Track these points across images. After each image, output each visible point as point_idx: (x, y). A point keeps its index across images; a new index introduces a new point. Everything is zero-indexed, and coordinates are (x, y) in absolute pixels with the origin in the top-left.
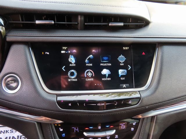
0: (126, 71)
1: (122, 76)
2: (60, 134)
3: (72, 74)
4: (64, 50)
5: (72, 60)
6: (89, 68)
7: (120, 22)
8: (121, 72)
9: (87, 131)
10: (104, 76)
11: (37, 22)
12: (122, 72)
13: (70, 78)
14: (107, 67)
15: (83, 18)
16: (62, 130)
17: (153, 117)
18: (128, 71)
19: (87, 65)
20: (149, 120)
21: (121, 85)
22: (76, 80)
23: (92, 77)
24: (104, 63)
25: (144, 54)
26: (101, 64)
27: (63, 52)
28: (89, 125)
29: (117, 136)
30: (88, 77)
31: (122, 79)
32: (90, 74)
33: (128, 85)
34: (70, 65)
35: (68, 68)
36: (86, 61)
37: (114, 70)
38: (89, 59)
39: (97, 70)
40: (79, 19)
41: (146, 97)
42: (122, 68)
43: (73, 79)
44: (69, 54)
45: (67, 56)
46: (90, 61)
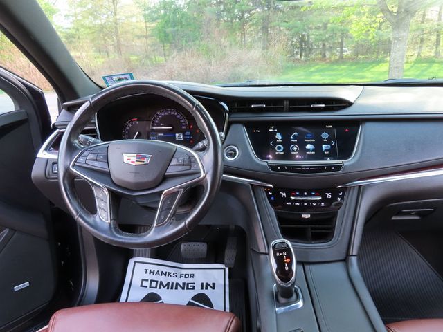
0: (329, 146)
1: (326, 151)
2: (269, 197)
3: (279, 148)
5: (279, 136)
6: (294, 143)
7: (323, 103)
8: (324, 147)
9: (293, 196)
10: (309, 150)
11: (253, 106)
12: (326, 147)
13: (277, 152)
14: (311, 143)
15: (288, 103)
16: (271, 194)
17: (360, 187)
18: (331, 146)
19: (292, 141)
20: (356, 189)
21: (325, 158)
22: (283, 153)
23: (297, 151)
24: (308, 139)
25: (347, 130)
26: (306, 140)
27: (270, 130)
28: (295, 190)
29: (323, 205)
30: (293, 151)
31: (326, 153)
32: (295, 149)
33: (332, 158)
34: (277, 141)
35: (276, 143)
36: (292, 137)
37: (318, 144)
39: (302, 145)
40: (285, 103)
41: (350, 165)
42: (325, 143)
43: (280, 152)
44: (276, 132)
45: (274, 133)
46: (295, 137)
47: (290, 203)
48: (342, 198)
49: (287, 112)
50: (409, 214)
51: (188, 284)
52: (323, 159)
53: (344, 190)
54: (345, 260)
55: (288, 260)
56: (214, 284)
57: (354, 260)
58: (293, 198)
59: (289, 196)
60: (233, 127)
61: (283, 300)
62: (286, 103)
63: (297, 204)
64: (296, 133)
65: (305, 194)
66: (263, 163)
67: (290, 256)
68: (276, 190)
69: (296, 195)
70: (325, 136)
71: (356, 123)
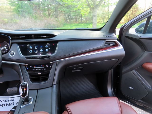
0: (48, 50)
1: (47, 51)
2: (26, 68)
3: (31, 51)
5: (31, 47)
6: (36, 49)
7: (46, 36)
8: (46, 50)
9: (35, 67)
10: (41, 51)
11: (20, 37)
14: (42, 49)
15: (34, 36)
16: (27, 67)
18: (49, 50)
20: (56, 63)
23: (37, 52)
25: (54, 44)
26: (40, 48)
27: (28, 45)
28: (35, 65)
29: (45, 69)
30: (36, 52)
32: (36, 51)
35: (29, 50)
36: (35, 47)
39: (39, 50)
42: (47, 49)
43: (31, 52)
44: (30, 46)
45: (29, 46)
46: (36, 47)
47: (34, 70)
48: (52, 66)
49: (34, 39)
50: (76, 69)
51: (11, 103)
52: (45, 54)
53: (52, 64)
54: (52, 86)
55: (25, 89)
57: (55, 86)
58: (35, 68)
59: (33, 67)
60: (13, 45)
61: (25, 103)
63: (36, 70)
64: (37, 46)
65: (39, 66)
66: (24, 57)
67: (26, 88)
68: (29, 66)
69: (36, 67)
70: (47, 46)
71: (56, 42)
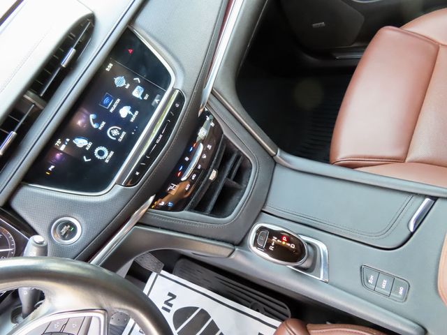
0: (139, 87)
1: (143, 95)
3: (101, 153)
4: (60, 145)
5: (81, 142)
6: (106, 128)
8: (137, 93)
10: (129, 116)
12: (139, 92)
13: (105, 159)
14: (120, 106)
17: (212, 92)
19: (100, 128)
20: (214, 99)
21: (153, 104)
22: (112, 153)
23: (121, 132)
24: (112, 106)
25: (130, 51)
26: (111, 111)
27: (62, 148)
30: (117, 137)
31: (146, 98)
32: (115, 132)
33: (158, 96)
34: (87, 149)
36: (95, 126)
37: (127, 100)
38: (95, 121)
39: (114, 119)
42: (132, 88)
43: (108, 155)
44: (71, 141)
46: (97, 121)
48: (213, 119)
52: (153, 109)
54: (276, 163)
55: (285, 239)
56: (170, 294)
58: (184, 178)
59: (177, 181)
62: (29, 97)
63: (194, 176)
64: (91, 116)
65: (187, 159)
68: (162, 194)
69: (183, 172)
70: (120, 81)
